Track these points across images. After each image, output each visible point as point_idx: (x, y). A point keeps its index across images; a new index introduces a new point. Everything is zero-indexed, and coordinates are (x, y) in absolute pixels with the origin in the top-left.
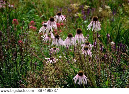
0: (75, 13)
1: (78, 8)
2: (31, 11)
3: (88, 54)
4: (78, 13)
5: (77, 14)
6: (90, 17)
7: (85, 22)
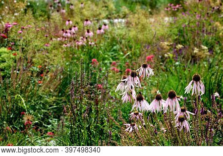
0: (166, 53)
1: (168, 48)
2: (115, 47)
3: (184, 127)
4: (169, 53)
5: (168, 55)
6: (182, 56)
7: (177, 63)
